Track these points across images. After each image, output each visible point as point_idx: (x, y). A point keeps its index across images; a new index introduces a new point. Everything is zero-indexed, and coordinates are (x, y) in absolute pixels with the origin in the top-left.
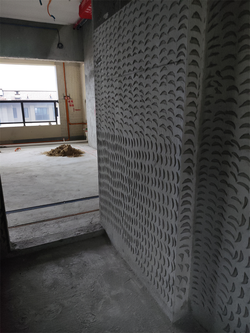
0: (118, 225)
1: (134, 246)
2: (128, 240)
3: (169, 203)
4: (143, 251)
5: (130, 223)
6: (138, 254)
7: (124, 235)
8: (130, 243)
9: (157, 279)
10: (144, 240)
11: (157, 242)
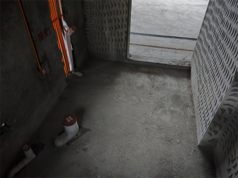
0: (199, 68)
1: (201, 87)
2: (199, 82)
3: (232, 69)
4: (203, 94)
5: (204, 70)
6: (200, 94)
7: (199, 77)
8: (200, 84)
9: (203, 116)
10: (207, 87)
11: (212, 93)
